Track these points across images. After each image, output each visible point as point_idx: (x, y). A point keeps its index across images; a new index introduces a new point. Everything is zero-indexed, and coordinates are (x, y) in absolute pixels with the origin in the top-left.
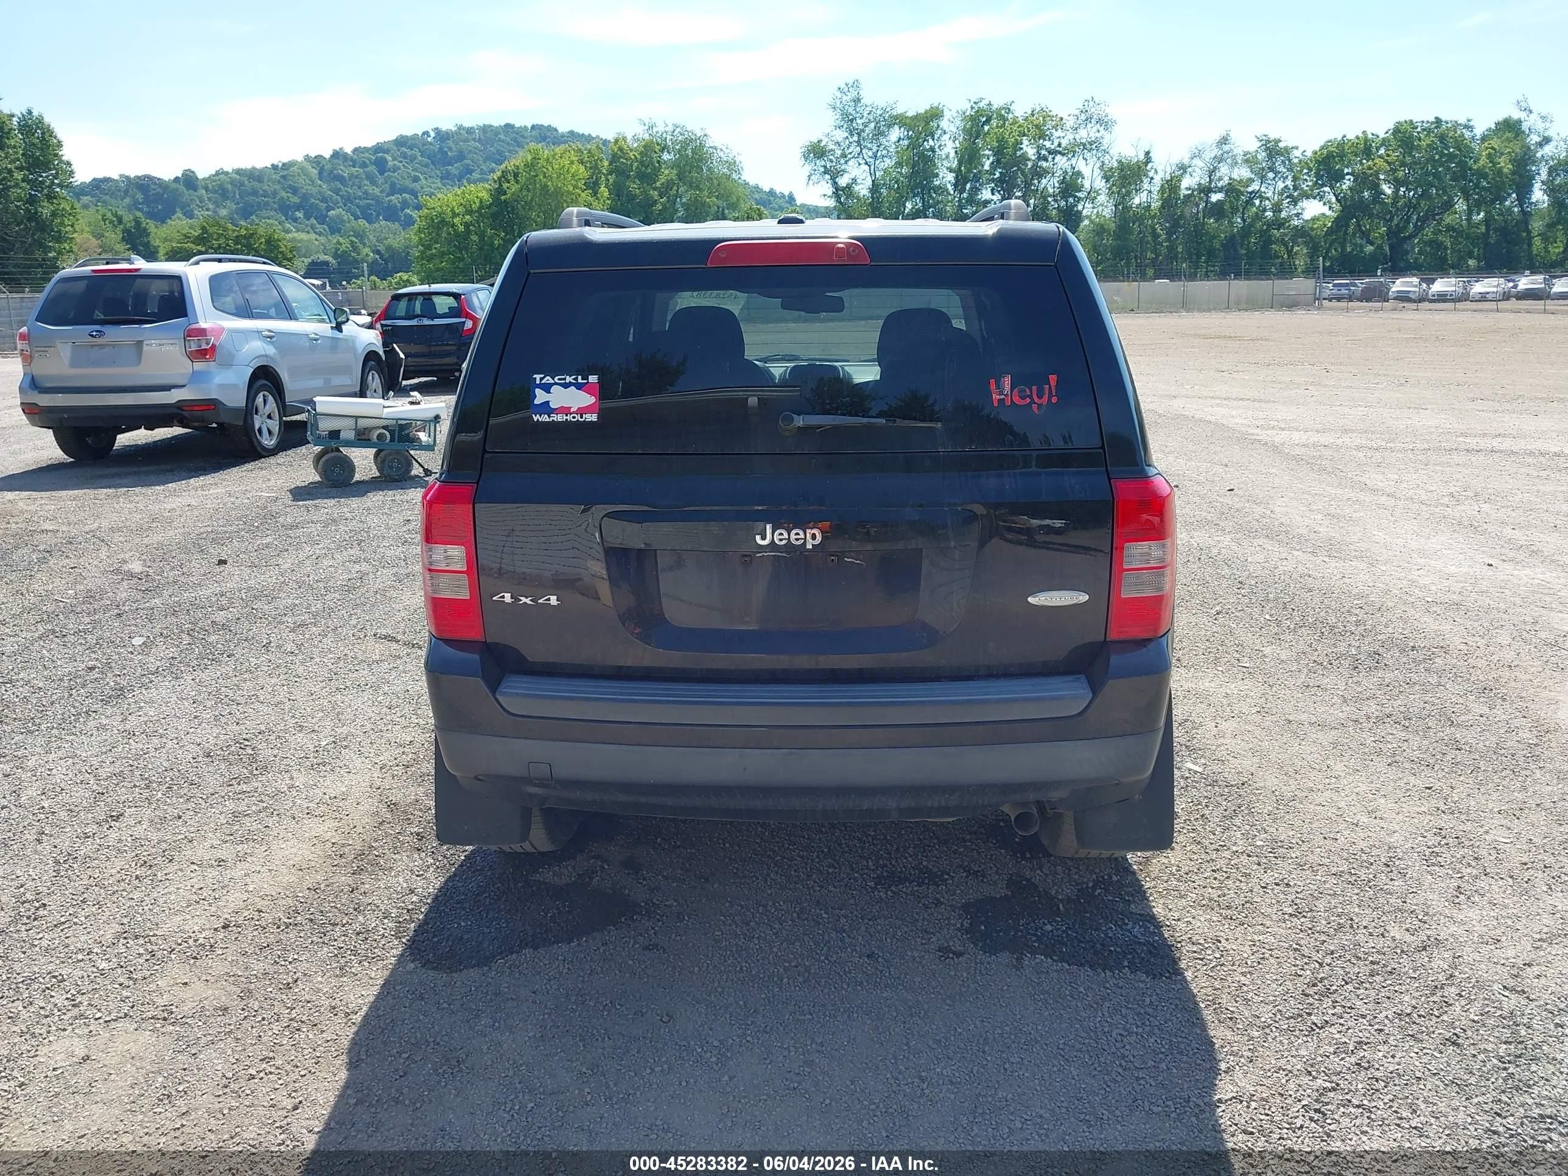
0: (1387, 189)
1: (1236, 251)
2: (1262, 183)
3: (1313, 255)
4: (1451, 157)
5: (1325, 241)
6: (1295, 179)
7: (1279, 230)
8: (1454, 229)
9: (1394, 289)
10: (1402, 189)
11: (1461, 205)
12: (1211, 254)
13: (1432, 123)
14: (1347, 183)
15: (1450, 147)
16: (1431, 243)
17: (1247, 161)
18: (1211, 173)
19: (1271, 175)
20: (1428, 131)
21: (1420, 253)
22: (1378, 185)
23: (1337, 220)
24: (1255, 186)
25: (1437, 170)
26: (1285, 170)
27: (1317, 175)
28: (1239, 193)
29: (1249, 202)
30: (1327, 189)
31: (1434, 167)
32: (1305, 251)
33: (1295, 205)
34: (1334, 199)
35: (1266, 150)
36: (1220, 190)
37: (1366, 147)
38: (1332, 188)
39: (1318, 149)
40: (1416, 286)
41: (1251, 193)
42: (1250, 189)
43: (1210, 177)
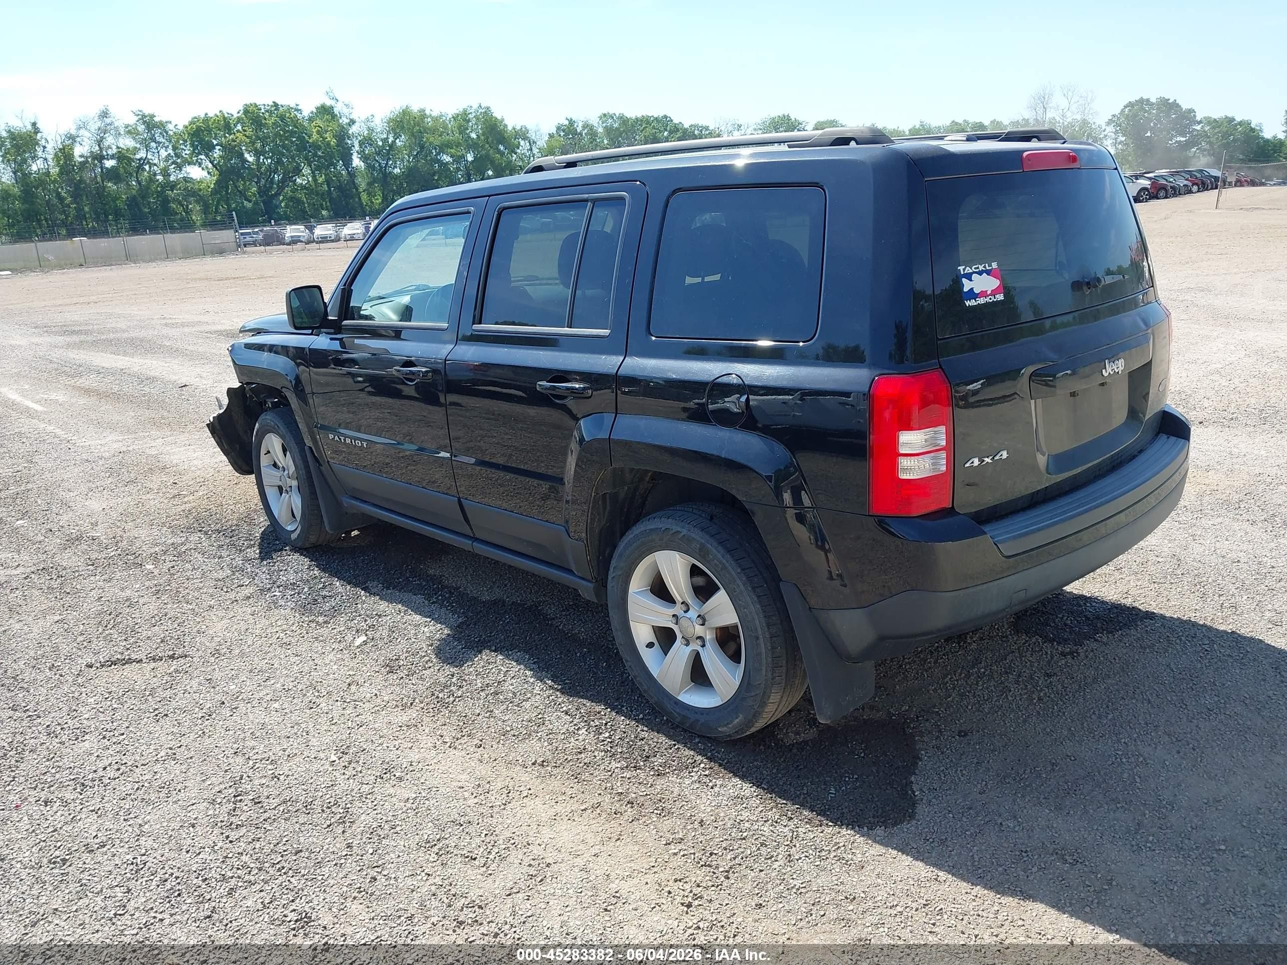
0: (250, 158)
1: (140, 210)
2: (147, 151)
3: (206, 210)
4: (292, 133)
5: (212, 200)
6: (174, 148)
7: (172, 191)
8: (306, 188)
9: (288, 235)
10: (262, 157)
11: (306, 171)
12: (117, 214)
13: (272, 106)
14: (217, 153)
15: (289, 126)
16: (292, 199)
17: (129, 132)
18: (100, 142)
19: (153, 145)
20: (271, 113)
21: (287, 206)
22: (242, 154)
23: (218, 182)
24: (142, 154)
25: (284, 142)
26: (164, 141)
27: (192, 145)
28: (130, 160)
29: (140, 168)
30: (203, 157)
31: (281, 140)
32: (198, 208)
33: (181, 170)
34: (210, 165)
35: (144, 124)
36: (113, 157)
37: (226, 124)
38: (207, 156)
39: (187, 124)
40: (303, 232)
41: (140, 160)
42: (138, 157)
43: (99, 145)
